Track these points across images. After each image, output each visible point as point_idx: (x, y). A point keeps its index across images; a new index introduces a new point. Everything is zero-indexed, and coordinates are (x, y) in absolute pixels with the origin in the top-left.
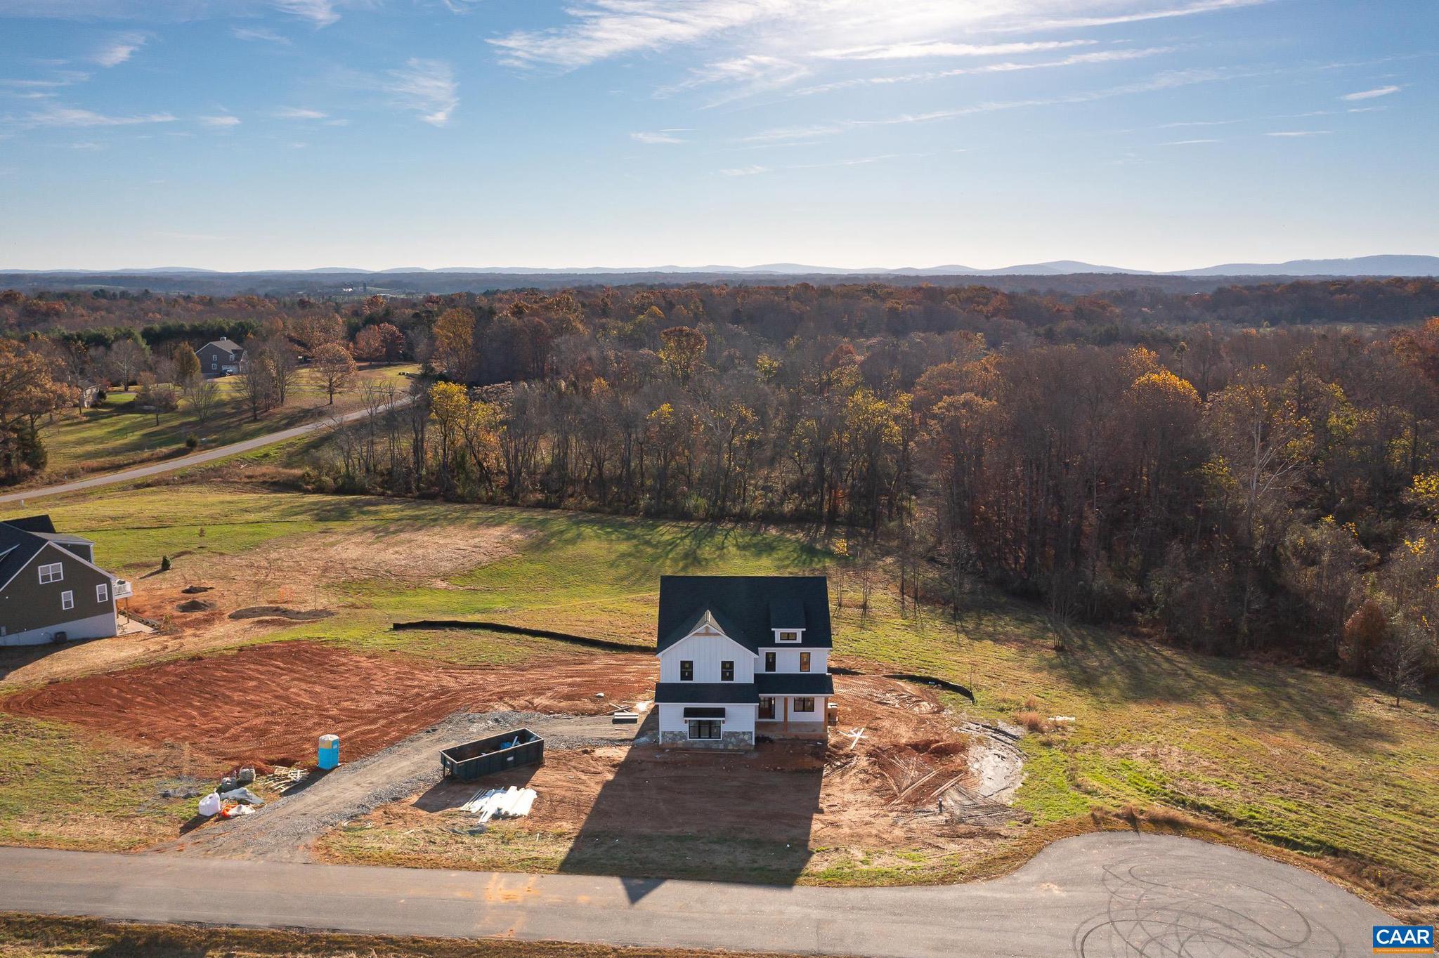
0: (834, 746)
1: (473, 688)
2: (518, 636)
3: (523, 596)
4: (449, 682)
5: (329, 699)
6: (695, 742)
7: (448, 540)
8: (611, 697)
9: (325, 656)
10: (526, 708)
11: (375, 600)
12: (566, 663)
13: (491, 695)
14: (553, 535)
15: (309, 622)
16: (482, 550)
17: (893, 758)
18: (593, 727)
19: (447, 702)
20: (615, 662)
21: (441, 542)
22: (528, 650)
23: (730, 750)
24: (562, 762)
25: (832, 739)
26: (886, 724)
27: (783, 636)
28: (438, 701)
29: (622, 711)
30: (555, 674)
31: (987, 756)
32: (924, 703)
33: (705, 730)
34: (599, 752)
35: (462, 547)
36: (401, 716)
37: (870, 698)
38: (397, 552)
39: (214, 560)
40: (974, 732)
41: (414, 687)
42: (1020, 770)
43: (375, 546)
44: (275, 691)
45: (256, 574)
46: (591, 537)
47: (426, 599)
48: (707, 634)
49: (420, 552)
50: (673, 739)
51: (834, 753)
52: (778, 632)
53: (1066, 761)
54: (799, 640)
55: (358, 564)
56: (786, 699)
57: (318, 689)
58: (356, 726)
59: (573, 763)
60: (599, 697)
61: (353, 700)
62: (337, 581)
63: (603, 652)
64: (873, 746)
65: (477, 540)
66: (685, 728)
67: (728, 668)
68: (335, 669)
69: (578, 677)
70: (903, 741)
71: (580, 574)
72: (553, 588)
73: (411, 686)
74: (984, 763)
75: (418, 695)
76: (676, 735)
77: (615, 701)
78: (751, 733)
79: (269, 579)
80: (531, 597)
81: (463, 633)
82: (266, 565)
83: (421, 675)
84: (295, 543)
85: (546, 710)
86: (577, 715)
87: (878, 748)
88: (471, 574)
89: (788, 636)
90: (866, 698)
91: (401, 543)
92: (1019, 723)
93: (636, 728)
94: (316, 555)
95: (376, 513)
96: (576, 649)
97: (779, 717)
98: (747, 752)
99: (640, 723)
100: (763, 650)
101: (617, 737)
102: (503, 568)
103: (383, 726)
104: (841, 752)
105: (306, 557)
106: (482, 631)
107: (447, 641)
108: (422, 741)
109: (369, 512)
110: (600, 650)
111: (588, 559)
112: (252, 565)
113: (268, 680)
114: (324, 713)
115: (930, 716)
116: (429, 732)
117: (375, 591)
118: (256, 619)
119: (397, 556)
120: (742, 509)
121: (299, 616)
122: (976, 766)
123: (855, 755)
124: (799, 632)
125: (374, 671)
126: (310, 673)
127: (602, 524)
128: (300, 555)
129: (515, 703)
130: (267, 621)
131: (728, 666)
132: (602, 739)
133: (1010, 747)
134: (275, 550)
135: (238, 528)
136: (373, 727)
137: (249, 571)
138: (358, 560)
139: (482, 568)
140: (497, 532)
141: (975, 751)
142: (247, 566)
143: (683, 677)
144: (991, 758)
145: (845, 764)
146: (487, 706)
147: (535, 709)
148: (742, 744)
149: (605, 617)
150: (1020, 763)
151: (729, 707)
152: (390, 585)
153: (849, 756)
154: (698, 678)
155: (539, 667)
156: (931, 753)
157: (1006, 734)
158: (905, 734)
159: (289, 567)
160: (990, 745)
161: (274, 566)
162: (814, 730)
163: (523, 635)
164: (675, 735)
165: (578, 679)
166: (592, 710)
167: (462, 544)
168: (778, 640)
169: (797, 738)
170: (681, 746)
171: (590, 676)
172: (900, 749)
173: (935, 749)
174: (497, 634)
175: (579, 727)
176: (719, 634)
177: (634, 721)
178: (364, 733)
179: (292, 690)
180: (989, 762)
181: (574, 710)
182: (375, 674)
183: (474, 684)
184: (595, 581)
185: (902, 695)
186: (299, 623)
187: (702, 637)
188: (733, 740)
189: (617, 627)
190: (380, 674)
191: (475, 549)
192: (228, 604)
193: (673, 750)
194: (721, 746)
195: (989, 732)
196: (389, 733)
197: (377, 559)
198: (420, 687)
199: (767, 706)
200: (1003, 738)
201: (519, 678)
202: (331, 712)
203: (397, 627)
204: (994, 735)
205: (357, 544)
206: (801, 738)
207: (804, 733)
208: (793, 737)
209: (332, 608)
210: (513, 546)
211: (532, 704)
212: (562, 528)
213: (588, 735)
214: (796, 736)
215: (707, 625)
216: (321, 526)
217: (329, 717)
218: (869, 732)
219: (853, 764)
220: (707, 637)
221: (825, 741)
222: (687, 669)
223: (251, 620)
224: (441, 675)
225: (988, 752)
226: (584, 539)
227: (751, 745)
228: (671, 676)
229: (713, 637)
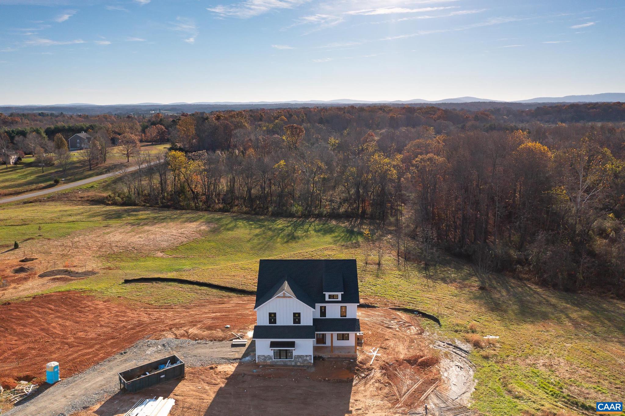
0: (361, 363)
1: (157, 322)
2: (191, 286)
3: (202, 260)
4: (145, 318)
5: (72, 330)
6: (278, 362)
7: (168, 230)
8: (233, 327)
9: (80, 301)
10: (183, 336)
11: (122, 264)
12: (215, 303)
13: (165, 327)
14: (222, 226)
15: (80, 279)
16: (184, 235)
17: (396, 370)
18: (219, 349)
19: (140, 331)
20: (242, 302)
21: (164, 231)
22: (194, 295)
23: (299, 366)
24: (196, 375)
25: (360, 357)
26: (391, 343)
27: (330, 297)
28: (135, 331)
29: (238, 338)
30: (207, 311)
31: (452, 367)
32: (412, 327)
33: (283, 354)
34: (220, 368)
35: (174, 234)
36: (109, 342)
37: (382, 324)
38: (140, 237)
39: (44, 243)
40: (442, 348)
41: (123, 321)
42: (472, 377)
43: (130, 234)
44: (42, 325)
45: (63, 250)
46: (242, 227)
47: (150, 263)
48: (284, 297)
49: (152, 237)
50: (265, 360)
51: (360, 367)
52: (327, 294)
53: (499, 371)
54: (340, 299)
55: (119, 244)
56: (332, 335)
57: (68, 323)
58: (80, 350)
59: (203, 377)
60: (227, 328)
61: (85, 331)
62: (105, 253)
63: (236, 295)
64: (384, 361)
65: (183, 230)
66: (271, 353)
67: (297, 317)
68: (83, 309)
69: (219, 312)
70: (402, 357)
71: (234, 247)
72: (218, 255)
73: (121, 321)
74: (450, 372)
75: (124, 327)
76: (266, 357)
77: (236, 330)
78: (311, 356)
79: (69, 253)
80: (205, 261)
81: (162, 284)
82: (71, 245)
83: (129, 313)
84: (89, 233)
85: (194, 338)
86: (211, 341)
87: (387, 363)
88: (176, 249)
89: (333, 297)
90: (380, 324)
91: (144, 232)
92: (468, 341)
93: (244, 349)
94: (98, 239)
95: (136, 215)
96: (221, 294)
97: (328, 343)
98: (308, 367)
99: (247, 346)
100: (318, 305)
101: (232, 357)
102: (194, 245)
103: (97, 350)
104: (365, 367)
105: (92, 240)
106: (172, 283)
107: (152, 290)
108: (116, 361)
109: (132, 215)
110: (235, 295)
111: (238, 239)
112: (63, 245)
113: (41, 318)
114: (65, 341)
115: (416, 336)
116: (122, 354)
117: (124, 259)
118: (52, 277)
119: (140, 239)
120: (319, 212)
121: (77, 275)
122: (446, 374)
123: (373, 368)
124: (340, 294)
125: (104, 311)
126: (67, 313)
127: (248, 220)
128: (90, 239)
129: (178, 332)
130: (58, 279)
131: (297, 315)
132: (223, 358)
133: (465, 359)
134: (77, 237)
135: (62, 225)
136: (90, 350)
137: (60, 249)
138: (119, 242)
139: (183, 245)
140: (193, 226)
141: (444, 363)
142: (60, 246)
143: (270, 322)
144: (454, 368)
145: (367, 375)
146: (161, 335)
147: (188, 337)
148: (306, 362)
149: (242, 273)
150: (471, 373)
151: (297, 341)
152: (133, 255)
153: (369, 369)
154: (280, 322)
155: (199, 306)
156: (419, 365)
157: (461, 349)
158: (403, 352)
159: (82, 246)
160: (452, 358)
161: (75, 246)
162: (349, 352)
163: (195, 286)
165: (218, 314)
166: (221, 337)
167: (174, 232)
168: (327, 299)
170: (269, 364)
171: (226, 312)
172: (400, 363)
173: (420, 363)
174: (180, 285)
175: (211, 350)
176: (291, 297)
177: (244, 345)
178: (83, 355)
179: (53, 324)
180: (453, 371)
181: (210, 337)
182: (104, 313)
183: (158, 319)
184: (241, 251)
185: (400, 322)
186: (75, 280)
187: (281, 299)
188: (300, 360)
189: (247, 279)
190: (107, 313)
191: (181, 235)
192: (40, 269)
193: (264, 366)
194: (293, 364)
195: (451, 348)
196: (98, 355)
197: (129, 241)
198: (126, 321)
200: (460, 353)
201: (185, 314)
202: (69, 340)
203: (127, 281)
204: (454, 350)
205: (121, 233)
206: (341, 357)
207: (343, 354)
208: (336, 356)
209: (96, 271)
210: (201, 233)
211: (187, 332)
212: (227, 222)
213: (215, 356)
214: (338, 356)
215: (284, 292)
216: (105, 223)
217: (67, 344)
218: (382, 351)
219: (371, 375)
220: (284, 299)
221: (355, 359)
222: (272, 317)
223: (49, 278)
224: (141, 313)
225: (451, 363)
226: (238, 227)
227: (311, 363)
228: (264, 321)
229: (288, 299)
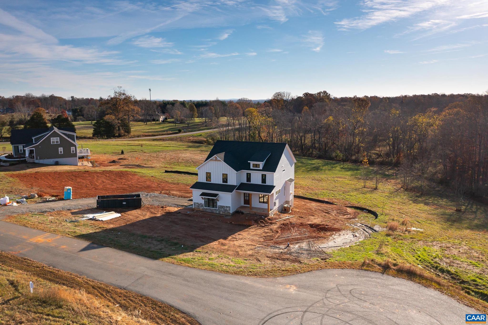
0: (269, 219)
1: (159, 187)
4: (154, 185)
5: (105, 184)
6: (207, 209)
13: (161, 189)
17: (294, 227)
23: (221, 214)
25: (271, 216)
27: (254, 165)
33: (211, 203)
40: (356, 226)
42: (357, 242)
48: (216, 160)
50: (198, 206)
51: (266, 221)
52: (252, 163)
54: (261, 168)
55: (185, 158)
64: (290, 222)
66: (203, 202)
70: (309, 223)
74: (342, 236)
78: (230, 207)
81: (187, 175)
84: (172, 152)
89: (257, 166)
92: (387, 227)
94: (174, 155)
97: (252, 204)
98: (227, 216)
100: (245, 172)
104: (270, 222)
105: (170, 155)
121: (142, 167)
123: (275, 223)
124: (261, 164)
131: (225, 176)
132: (175, 204)
133: (367, 233)
134: (163, 153)
141: (344, 232)
143: (207, 180)
145: (266, 226)
148: (226, 212)
151: (220, 194)
154: (213, 181)
156: (318, 229)
157: (372, 229)
162: (263, 211)
164: (199, 205)
168: (251, 167)
169: (255, 214)
170: (201, 210)
176: (220, 161)
187: (214, 162)
188: (222, 209)
193: (197, 211)
194: (218, 212)
199: (248, 199)
202: (99, 187)
203: (166, 172)
206: (257, 214)
207: (259, 211)
208: (254, 213)
214: (255, 213)
215: (215, 156)
220: (217, 162)
221: (266, 216)
222: (208, 176)
227: (230, 213)
228: (202, 179)
229: (219, 162)
